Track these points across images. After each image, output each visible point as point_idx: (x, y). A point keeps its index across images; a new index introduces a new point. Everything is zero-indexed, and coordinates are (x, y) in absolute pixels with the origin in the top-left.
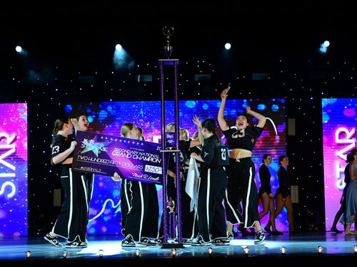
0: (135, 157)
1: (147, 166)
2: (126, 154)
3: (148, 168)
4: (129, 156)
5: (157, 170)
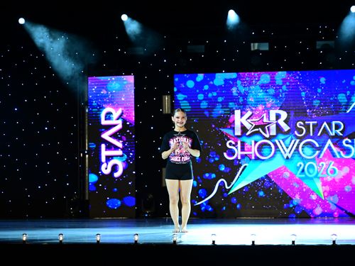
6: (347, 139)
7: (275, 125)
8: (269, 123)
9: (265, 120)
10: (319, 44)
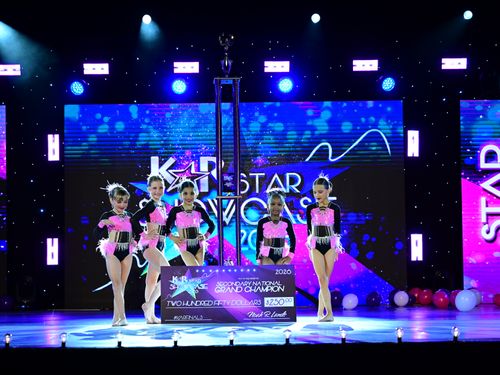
0: (248, 289)
1: (266, 299)
2: (235, 287)
3: (269, 302)
4: (239, 289)
5: (281, 302)
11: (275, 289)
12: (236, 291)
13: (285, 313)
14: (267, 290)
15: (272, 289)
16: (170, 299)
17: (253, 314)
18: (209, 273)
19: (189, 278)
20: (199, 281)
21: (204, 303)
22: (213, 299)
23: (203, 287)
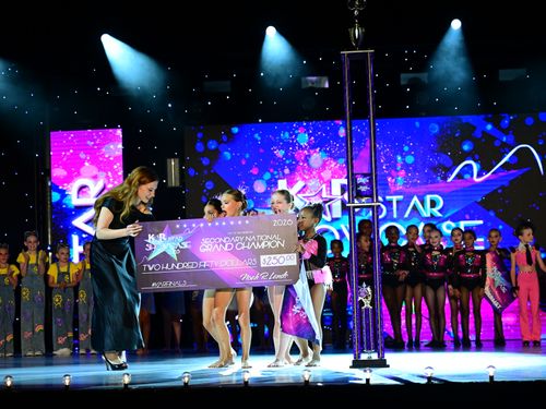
0: (240, 246)
1: (262, 257)
2: (224, 245)
3: (267, 261)
4: (229, 246)
5: (281, 260)
6: (449, 222)
7: (340, 202)
8: (331, 200)
9: (324, 195)
10: (404, 78)
11: (274, 244)
12: (226, 249)
13: (286, 274)
14: (263, 245)
15: (269, 244)
16: (146, 262)
17: (247, 277)
18: (191, 228)
19: (168, 236)
20: (180, 238)
21: (187, 266)
22: (198, 260)
23: (186, 246)
